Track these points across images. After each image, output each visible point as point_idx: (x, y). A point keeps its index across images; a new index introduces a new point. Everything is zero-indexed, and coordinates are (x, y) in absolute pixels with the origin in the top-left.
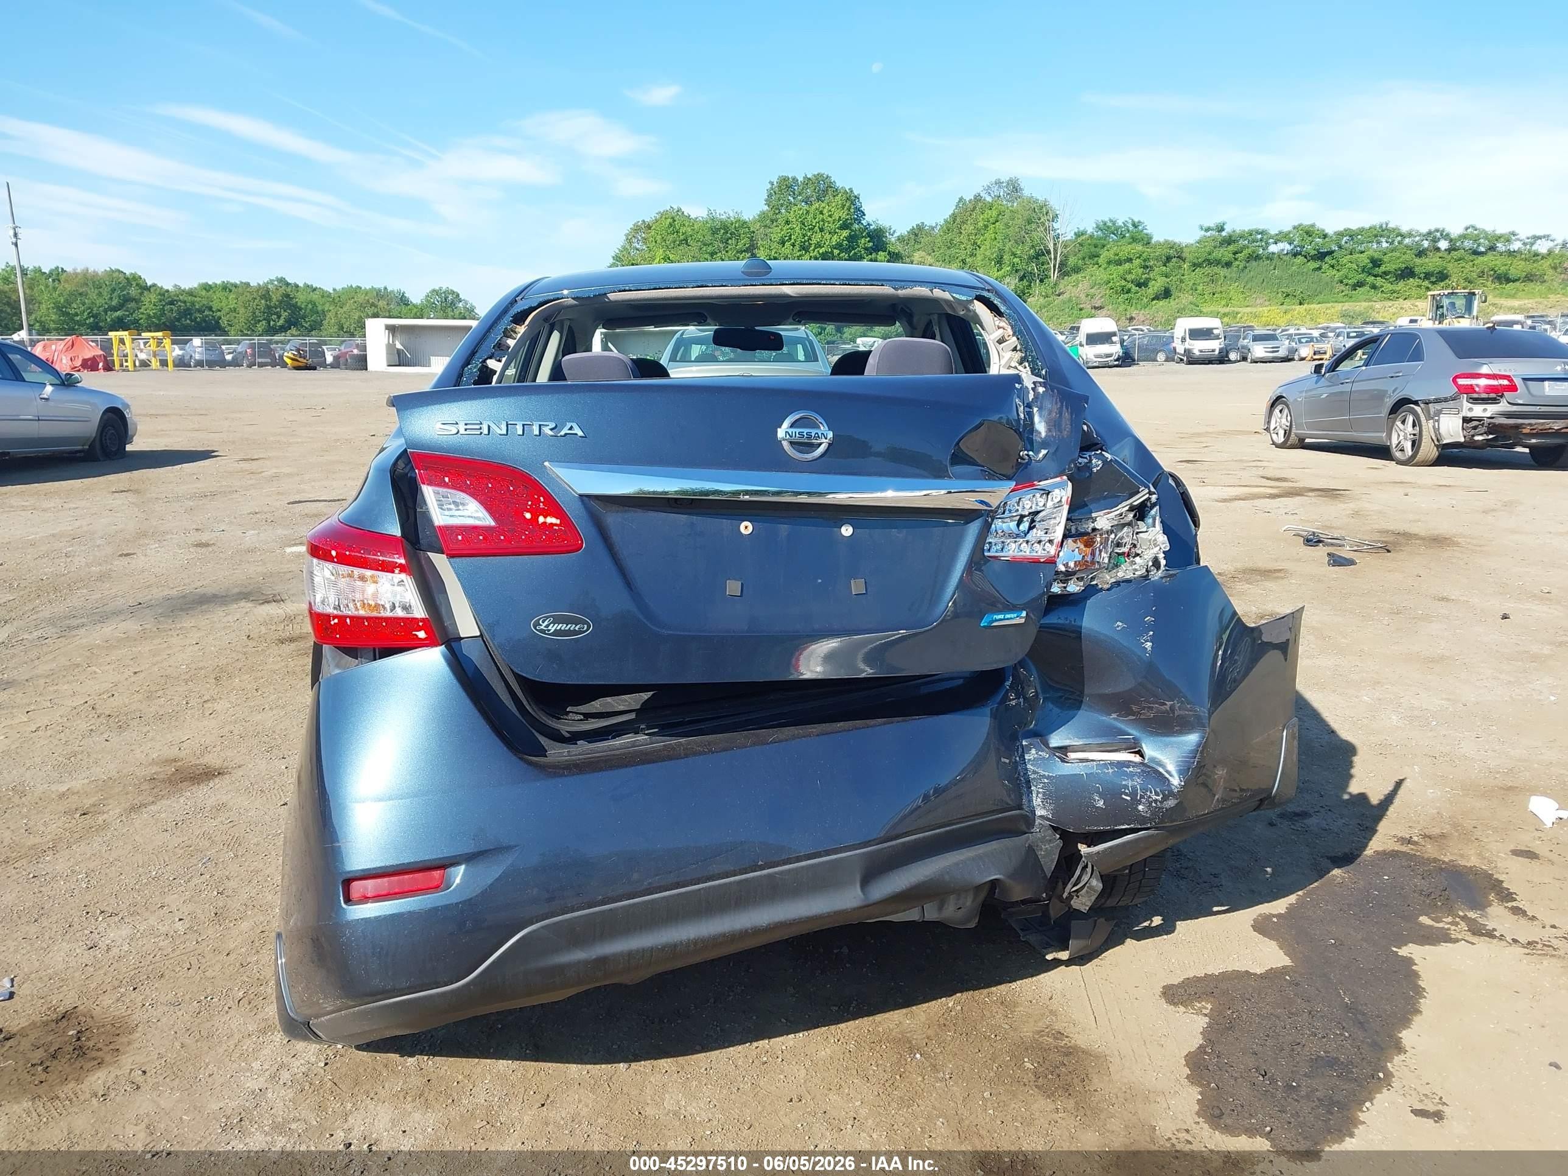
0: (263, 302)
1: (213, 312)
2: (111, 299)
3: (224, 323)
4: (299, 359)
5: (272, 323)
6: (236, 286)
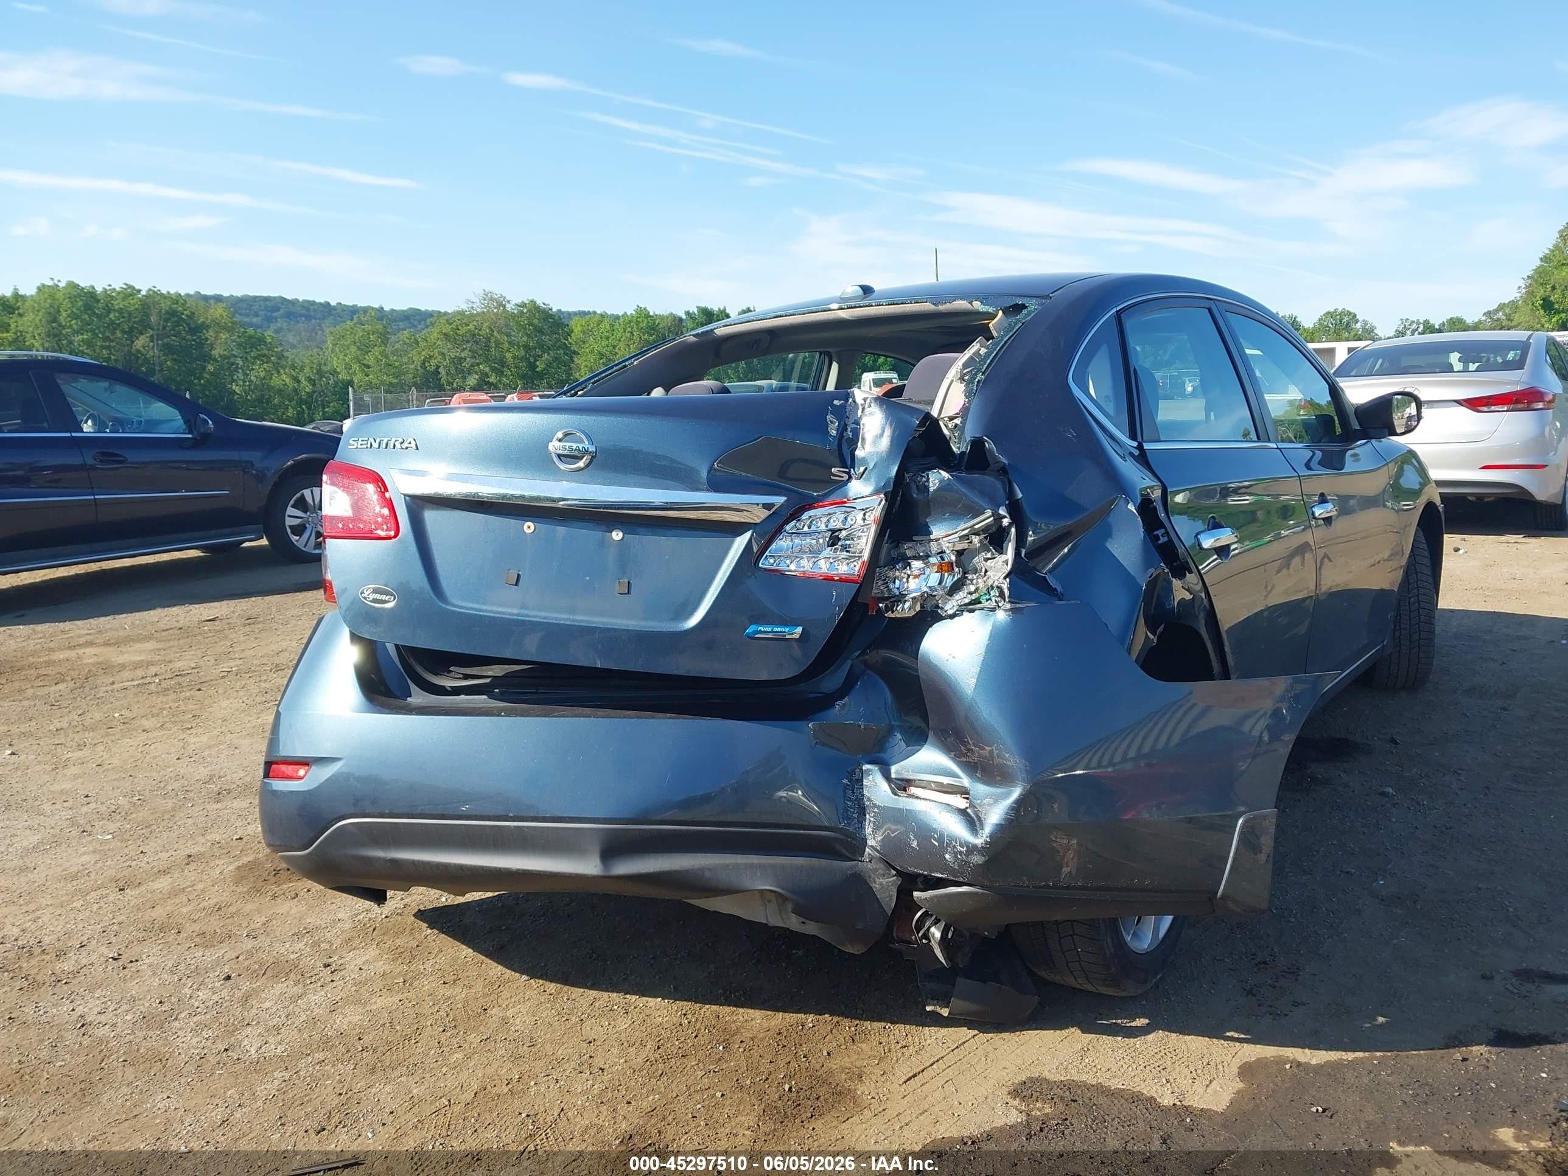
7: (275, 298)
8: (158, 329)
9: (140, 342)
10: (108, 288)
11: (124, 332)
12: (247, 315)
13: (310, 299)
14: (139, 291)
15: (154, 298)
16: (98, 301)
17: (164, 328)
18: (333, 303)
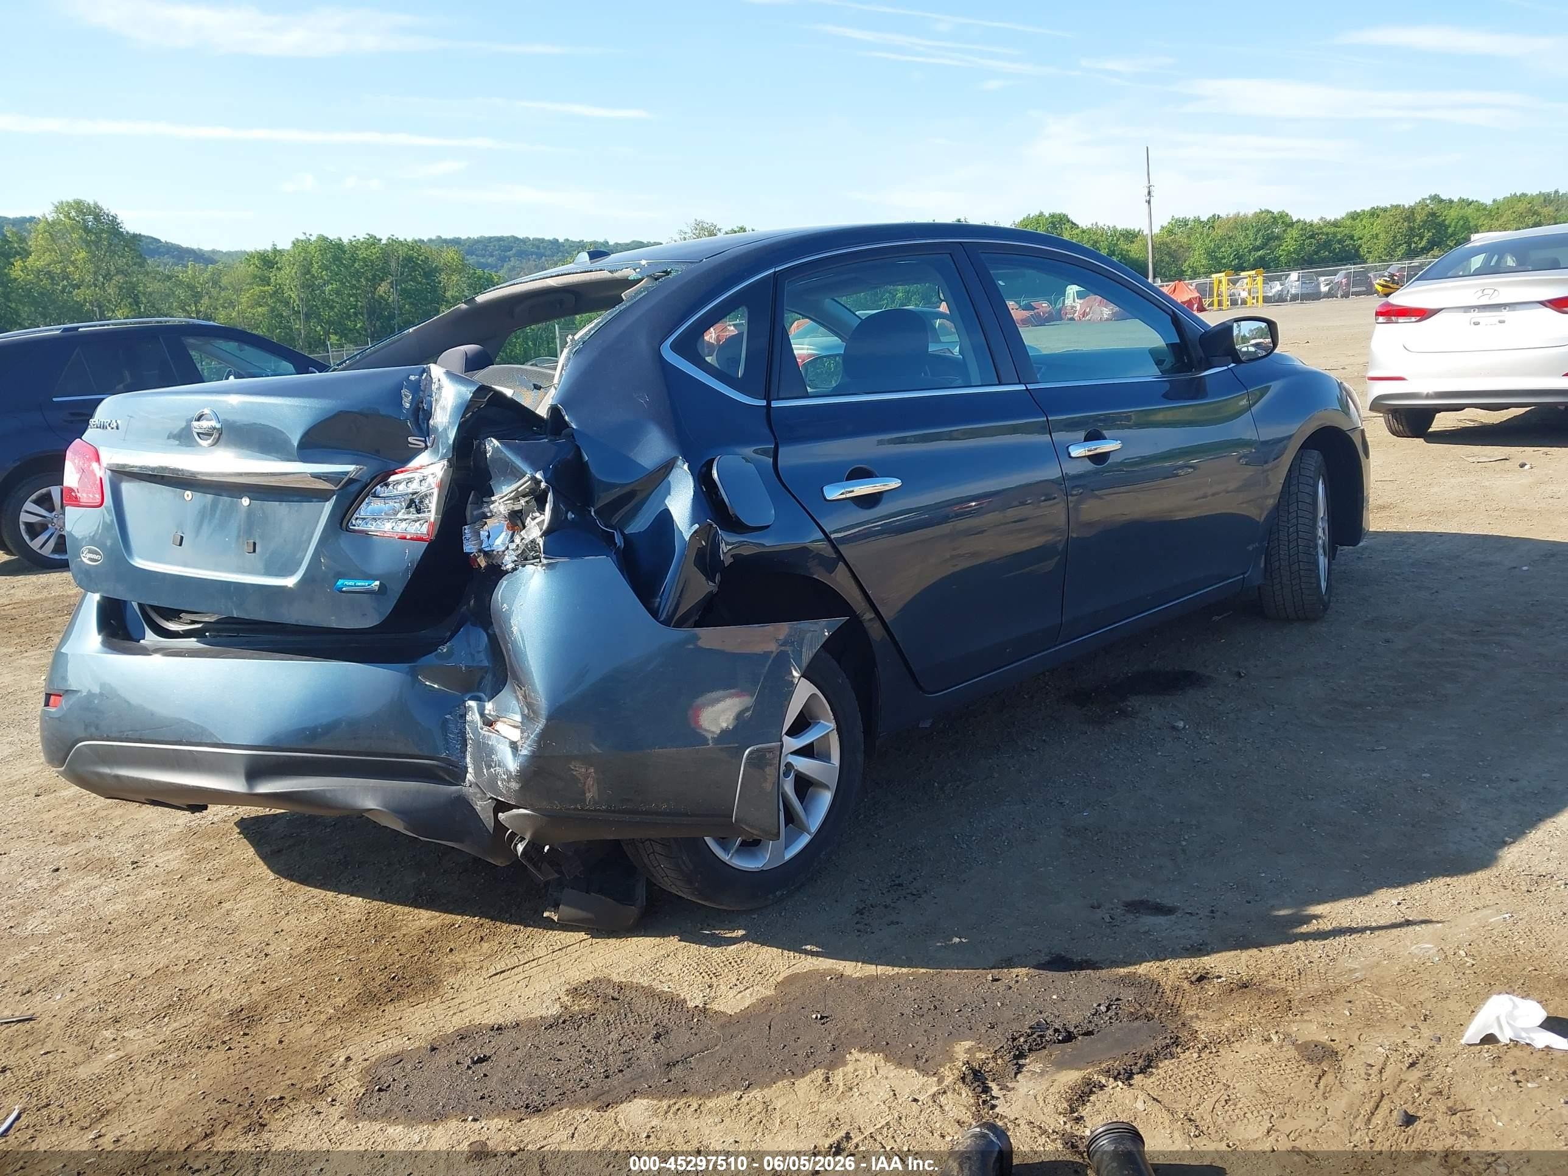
0: (1406, 224)
1: (1354, 241)
2: (1256, 239)
3: (1363, 251)
4: (1391, 286)
5: (1413, 245)
6: (1385, 210)
7: (508, 238)
8: (397, 275)
9: (383, 288)
10: (353, 239)
11: (367, 280)
12: (483, 256)
13: (540, 236)
14: (380, 240)
15: (393, 245)
16: (344, 252)
17: (402, 274)
18: (561, 240)
